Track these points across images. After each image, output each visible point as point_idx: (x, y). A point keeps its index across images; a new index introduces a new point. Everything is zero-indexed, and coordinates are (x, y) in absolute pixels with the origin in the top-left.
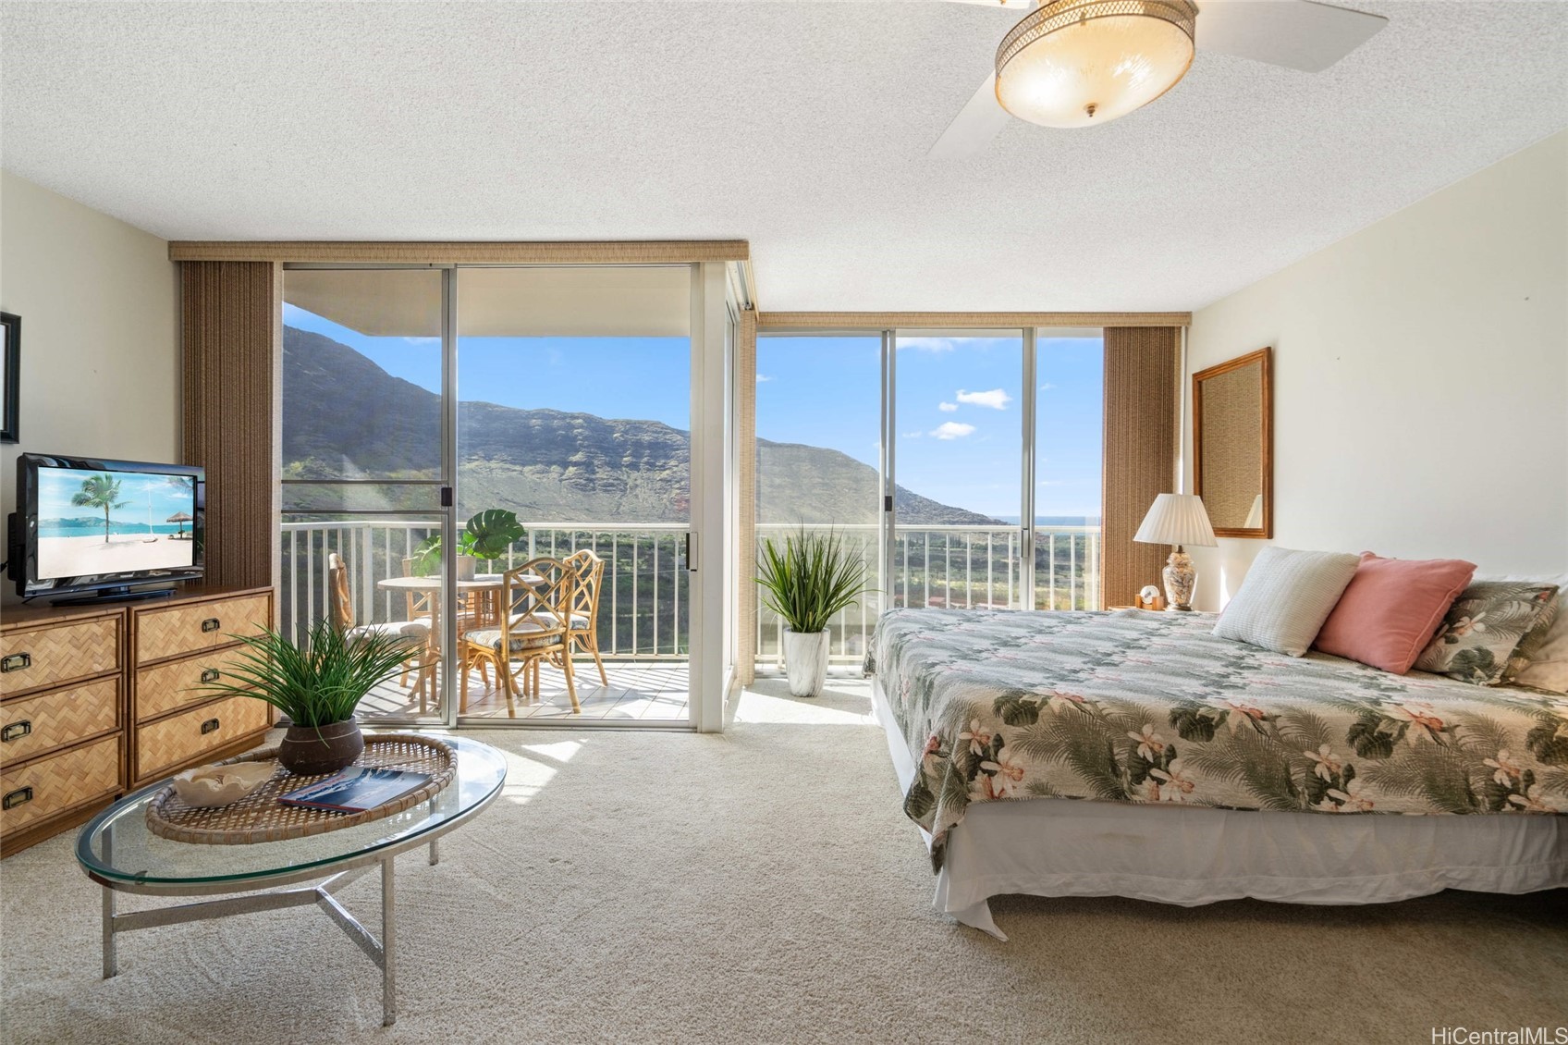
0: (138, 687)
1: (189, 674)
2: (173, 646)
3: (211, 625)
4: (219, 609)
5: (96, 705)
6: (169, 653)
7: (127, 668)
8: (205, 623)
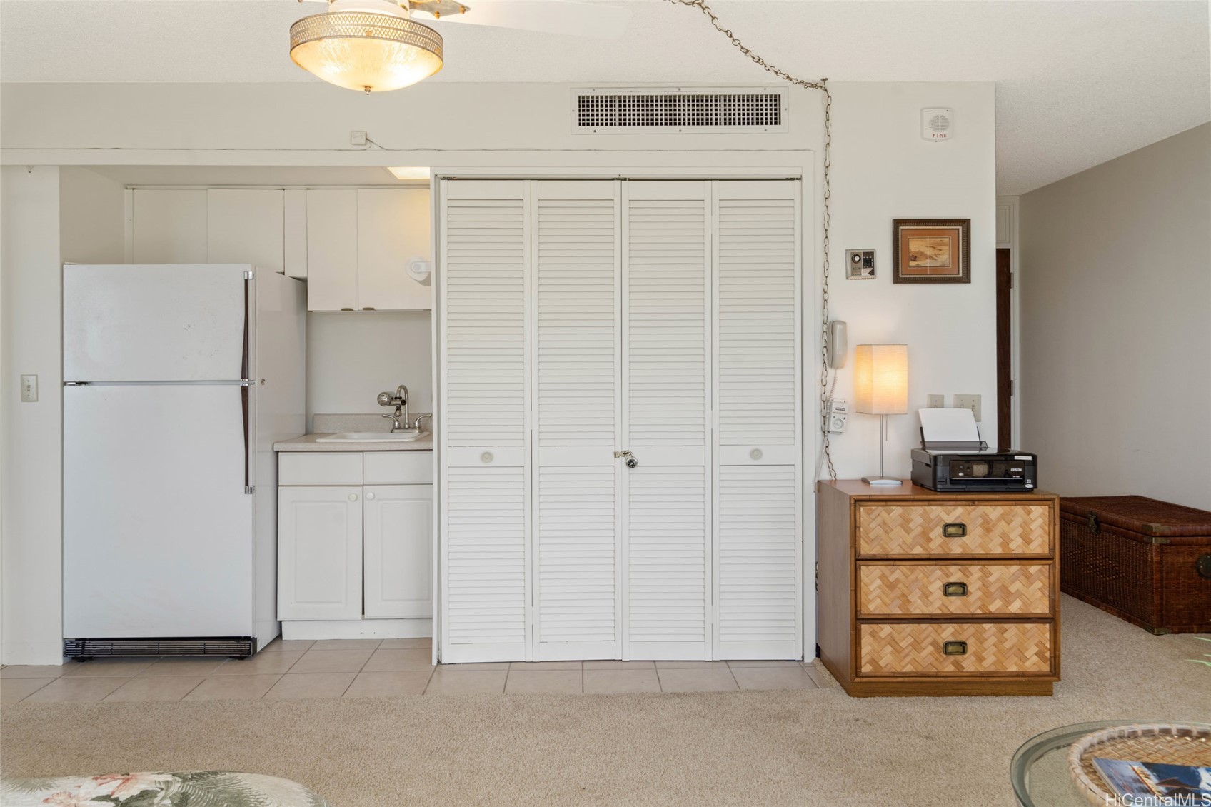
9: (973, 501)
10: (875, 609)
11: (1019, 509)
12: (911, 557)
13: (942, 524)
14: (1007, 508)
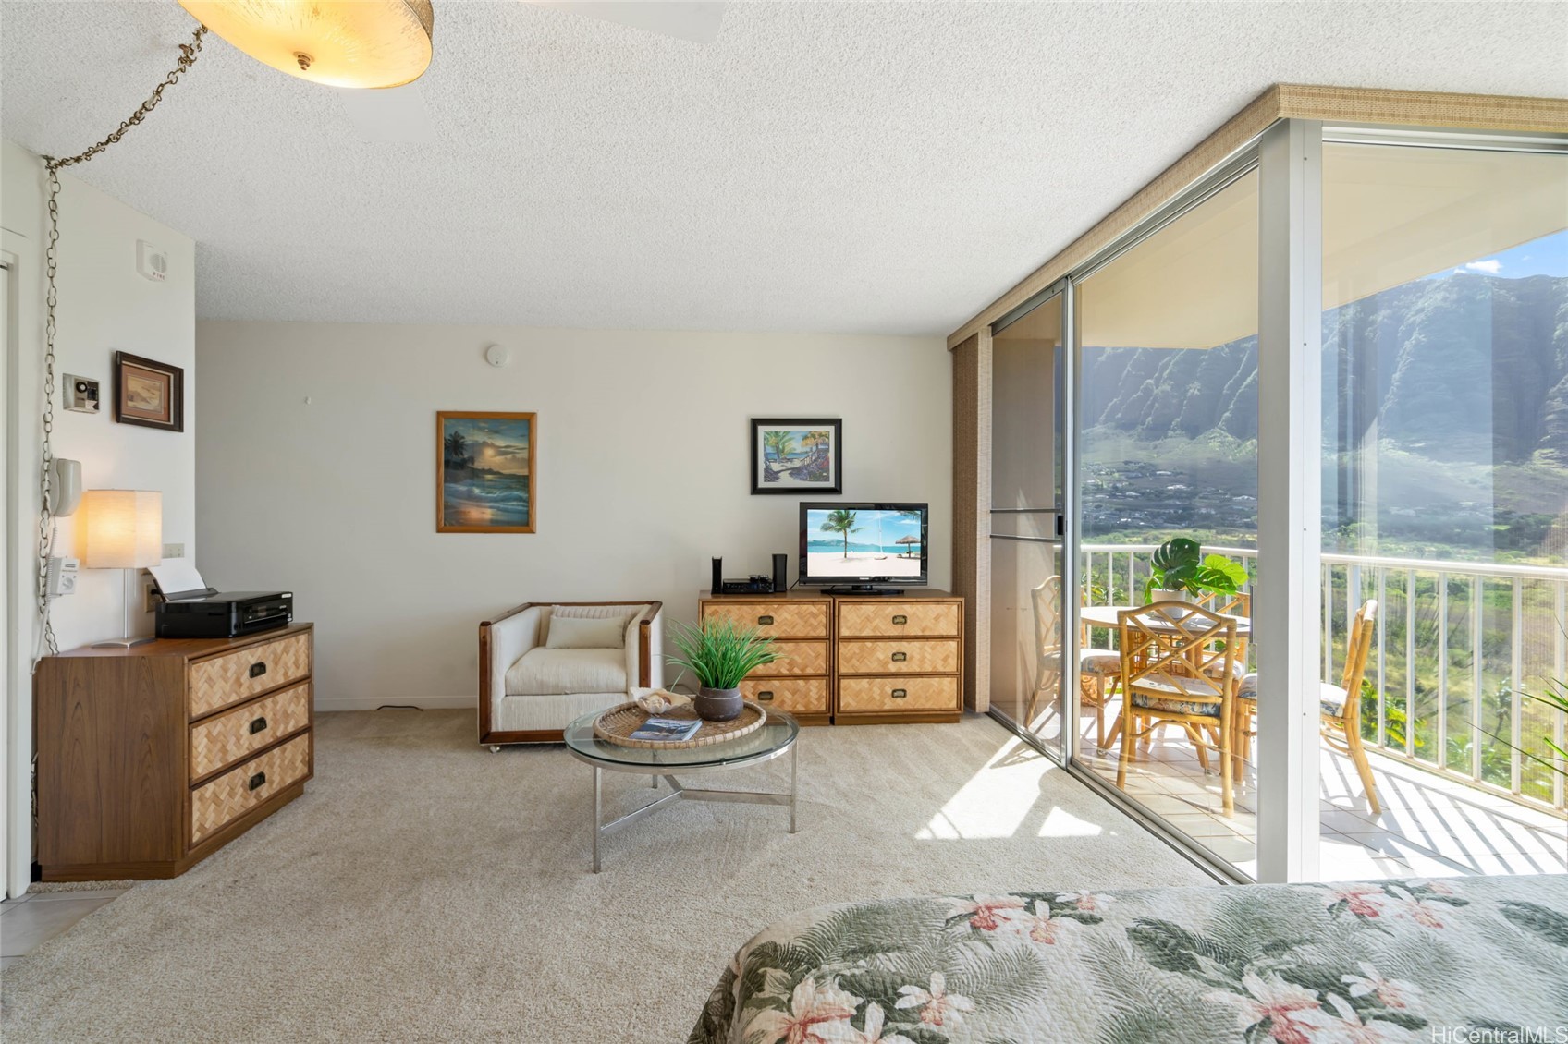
0: (840, 651)
1: (883, 651)
2: (867, 630)
3: (900, 620)
4: (907, 609)
5: (813, 656)
6: (864, 634)
7: (833, 639)
8: (895, 618)
9: (269, 639)
10: (202, 771)
11: (293, 639)
12: (230, 706)
13: (249, 667)
14: (286, 641)
